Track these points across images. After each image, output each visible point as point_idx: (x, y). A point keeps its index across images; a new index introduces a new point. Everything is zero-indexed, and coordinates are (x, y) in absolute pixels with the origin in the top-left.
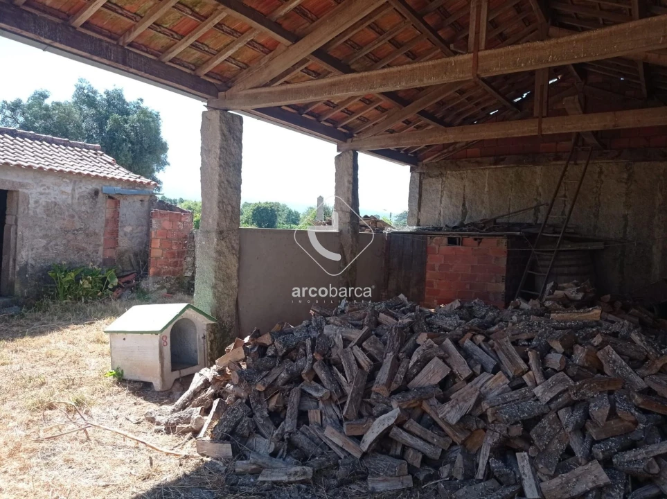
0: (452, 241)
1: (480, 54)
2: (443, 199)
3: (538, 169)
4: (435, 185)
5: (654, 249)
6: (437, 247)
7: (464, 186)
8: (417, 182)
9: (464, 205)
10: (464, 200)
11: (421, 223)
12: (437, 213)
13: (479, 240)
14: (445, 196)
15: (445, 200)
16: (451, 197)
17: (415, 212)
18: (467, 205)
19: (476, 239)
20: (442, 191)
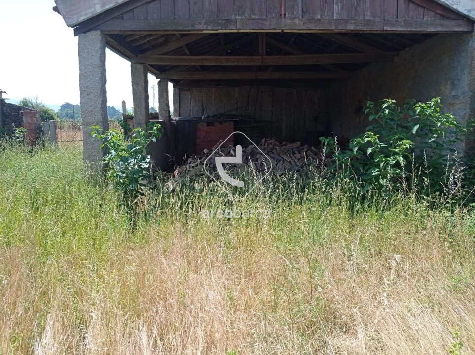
0: (208, 125)
1: (264, 57)
2: (192, 102)
3: (237, 89)
4: (187, 95)
5: (283, 125)
6: (201, 127)
7: (202, 96)
8: (178, 92)
9: (202, 106)
10: (203, 103)
11: (181, 115)
12: (189, 110)
13: (221, 123)
14: (192, 101)
15: (193, 103)
16: (195, 102)
17: (178, 109)
18: (204, 106)
19: (219, 123)
20: (191, 98)
